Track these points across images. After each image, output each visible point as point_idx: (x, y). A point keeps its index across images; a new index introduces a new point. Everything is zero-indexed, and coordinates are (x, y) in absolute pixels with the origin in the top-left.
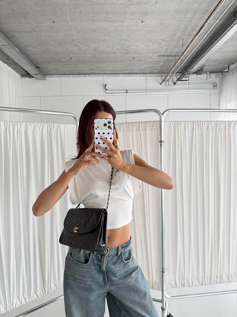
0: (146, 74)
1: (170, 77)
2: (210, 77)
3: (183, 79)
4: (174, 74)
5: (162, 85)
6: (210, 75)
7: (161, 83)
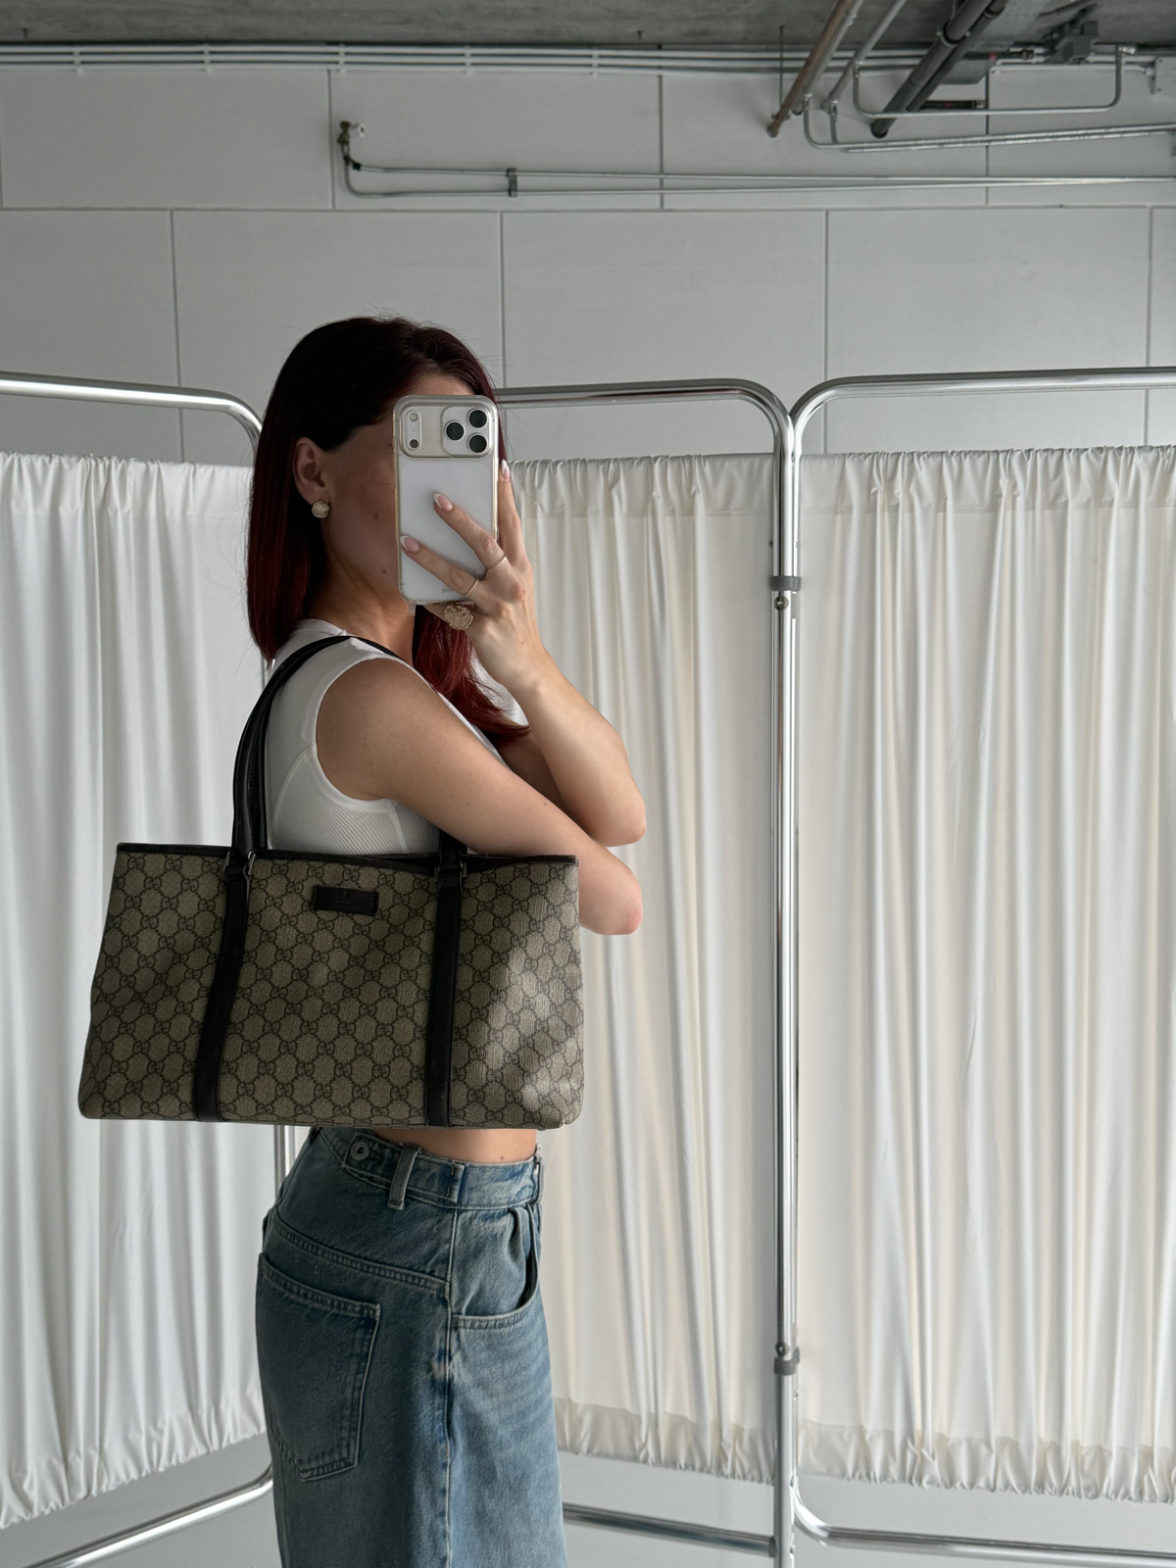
0: (659, 47)
1: (839, 75)
2: (1153, 78)
3: (942, 93)
4: (868, 51)
5: (779, 137)
6: (1152, 64)
7: (771, 121)
